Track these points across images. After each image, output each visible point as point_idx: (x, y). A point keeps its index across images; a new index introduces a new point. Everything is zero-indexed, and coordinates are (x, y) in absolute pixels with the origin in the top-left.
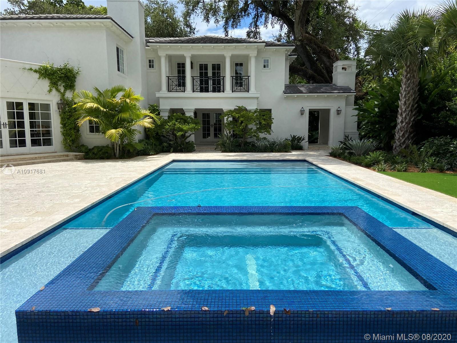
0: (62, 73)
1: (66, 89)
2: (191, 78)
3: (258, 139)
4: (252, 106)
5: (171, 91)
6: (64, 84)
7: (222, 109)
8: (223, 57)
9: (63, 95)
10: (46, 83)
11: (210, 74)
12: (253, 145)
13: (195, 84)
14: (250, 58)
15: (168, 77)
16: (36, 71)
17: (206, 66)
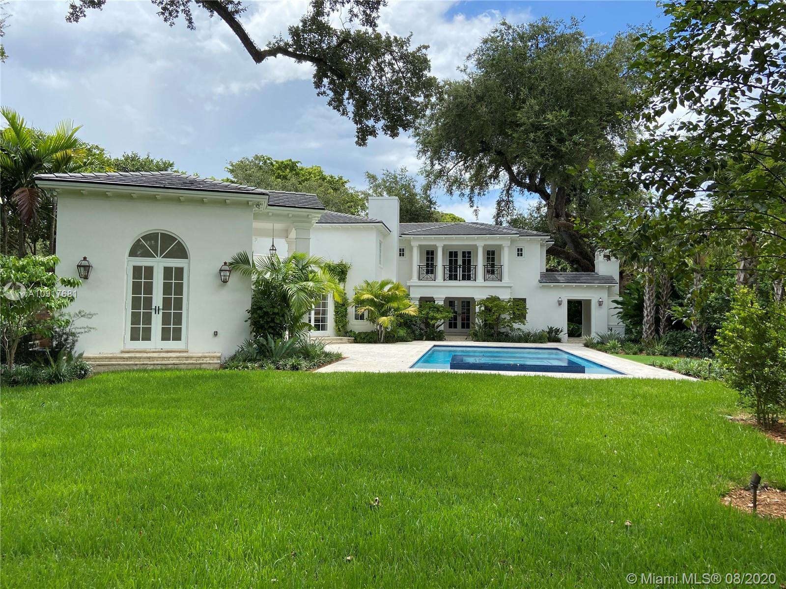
0: (338, 268)
1: (339, 282)
2: (442, 266)
3: (512, 329)
4: (505, 295)
5: (421, 280)
6: (338, 278)
7: (474, 298)
8: (476, 246)
11: (460, 262)
12: (507, 335)
13: (445, 272)
14: (503, 247)
15: (419, 266)
17: (456, 254)
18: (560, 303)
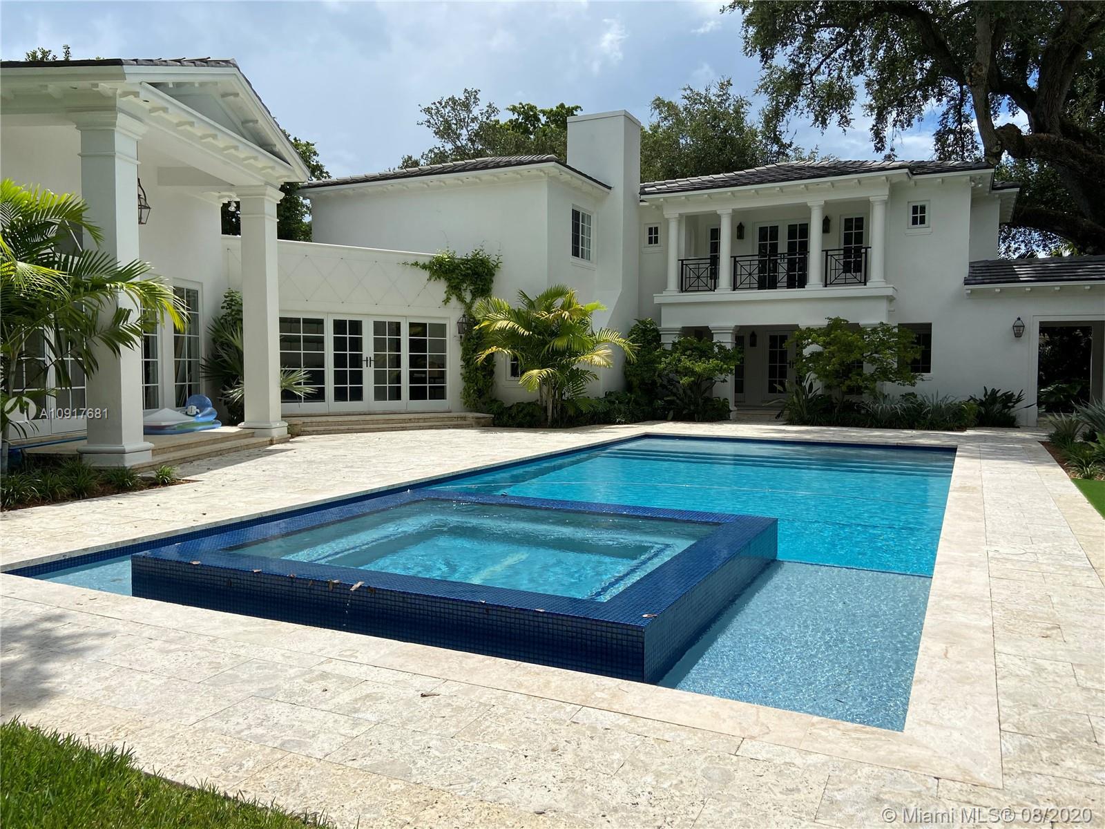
0: (467, 269)
1: (474, 296)
2: (731, 261)
3: (877, 396)
4: (871, 316)
5: (686, 291)
6: (471, 288)
7: (798, 325)
8: (807, 210)
9: (469, 307)
10: (440, 288)
11: (783, 247)
13: (739, 273)
14: (872, 205)
15: (682, 261)
16: (424, 267)
17: (774, 231)
18: (1018, 331)
